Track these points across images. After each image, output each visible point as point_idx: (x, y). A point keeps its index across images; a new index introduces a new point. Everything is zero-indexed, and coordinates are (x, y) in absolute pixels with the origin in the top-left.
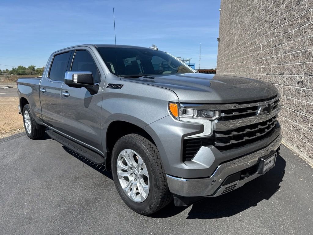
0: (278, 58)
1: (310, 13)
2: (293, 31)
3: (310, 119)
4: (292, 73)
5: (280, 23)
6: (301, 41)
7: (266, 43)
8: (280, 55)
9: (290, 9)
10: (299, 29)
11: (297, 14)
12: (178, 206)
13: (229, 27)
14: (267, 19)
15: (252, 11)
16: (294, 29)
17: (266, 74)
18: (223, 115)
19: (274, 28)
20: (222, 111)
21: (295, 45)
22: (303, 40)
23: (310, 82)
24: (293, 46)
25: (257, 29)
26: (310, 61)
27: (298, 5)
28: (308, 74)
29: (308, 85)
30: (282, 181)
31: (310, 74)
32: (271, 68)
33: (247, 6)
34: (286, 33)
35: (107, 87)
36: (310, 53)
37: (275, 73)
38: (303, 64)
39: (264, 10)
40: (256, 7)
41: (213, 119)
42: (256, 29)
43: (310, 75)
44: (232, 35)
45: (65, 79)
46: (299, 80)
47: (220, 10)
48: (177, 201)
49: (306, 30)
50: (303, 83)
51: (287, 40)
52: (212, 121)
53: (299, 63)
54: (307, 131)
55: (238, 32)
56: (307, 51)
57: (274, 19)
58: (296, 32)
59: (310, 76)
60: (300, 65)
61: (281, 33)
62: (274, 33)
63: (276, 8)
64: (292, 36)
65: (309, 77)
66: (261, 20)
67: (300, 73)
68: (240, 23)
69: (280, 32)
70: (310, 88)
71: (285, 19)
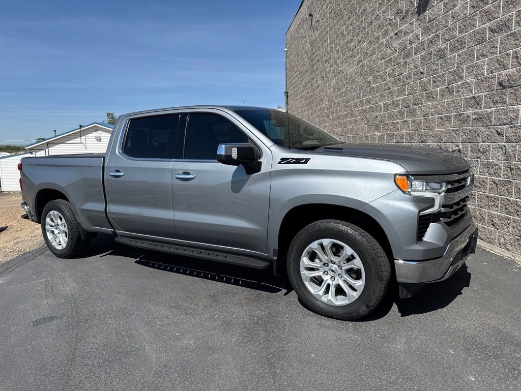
0: (414, 122)
1: (463, 70)
2: (438, 89)
3: (477, 195)
4: (442, 140)
5: (414, 78)
6: (453, 102)
7: (390, 102)
8: (419, 117)
9: (429, 62)
10: (447, 87)
11: (441, 69)
12: (403, 297)
13: (309, 76)
14: (389, 70)
15: (359, 58)
16: (438, 87)
17: (396, 143)
18: (450, 186)
19: (403, 84)
20: (449, 183)
21: (443, 106)
22: (455, 101)
23: (471, 151)
24: (439, 107)
25: (371, 83)
26: (469, 126)
27: (441, 58)
28: (468, 141)
29: (469, 153)
30: (467, 268)
31: (471, 141)
32: (403, 135)
33: (347, 50)
34: (426, 90)
35: (280, 163)
36: (467, 116)
37: (412, 141)
38: (458, 129)
39: (381, 59)
40: (367, 53)
41: (441, 191)
42: (369, 82)
43: (470, 143)
44: (318, 88)
45: (218, 153)
46: (455, 149)
47: (286, 49)
48: (403, 292)
49: (459, 90)
50: (461, 153)
51: (428, 99)
52: (440, 193)
53: (451, 129)
54: (474, 209)
55: (330, 85)
56: (463, 114)
57: (402, 72)
58: (442, 91)
59: (472, 144)
60: (454, 131)
61: (417, 90)
62: (404, 90)
63: (404, 58)
64: (436, 96)
65: (469, 145)
66: (377, 71)
67: (454, 141)
68: (334, 72)
69: (415, 89)
70: (472, 157)
71: (422, 73)
